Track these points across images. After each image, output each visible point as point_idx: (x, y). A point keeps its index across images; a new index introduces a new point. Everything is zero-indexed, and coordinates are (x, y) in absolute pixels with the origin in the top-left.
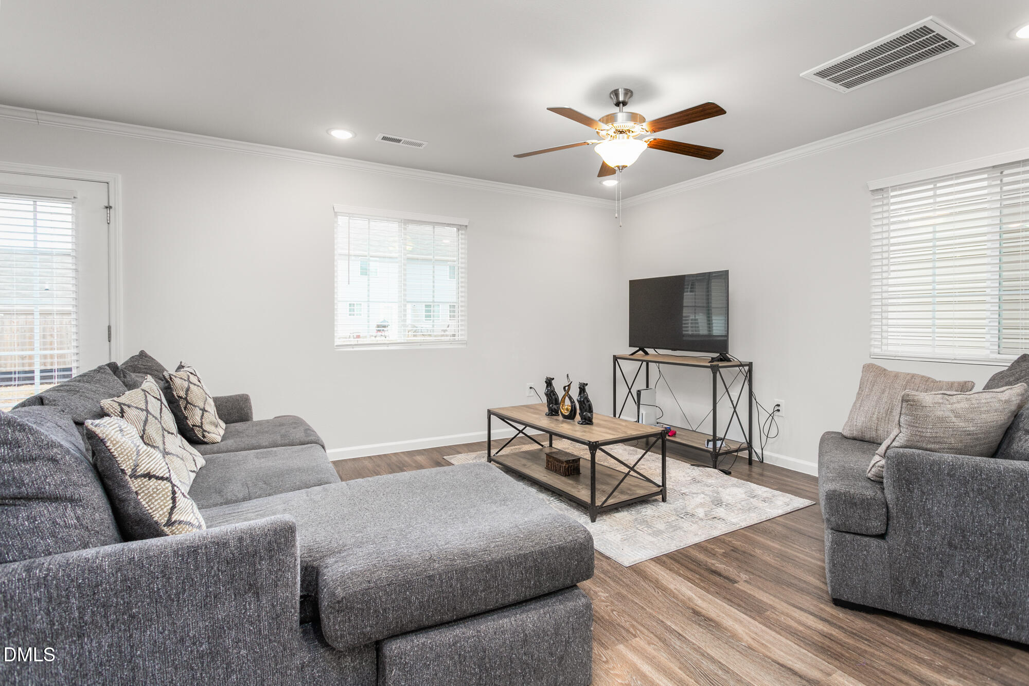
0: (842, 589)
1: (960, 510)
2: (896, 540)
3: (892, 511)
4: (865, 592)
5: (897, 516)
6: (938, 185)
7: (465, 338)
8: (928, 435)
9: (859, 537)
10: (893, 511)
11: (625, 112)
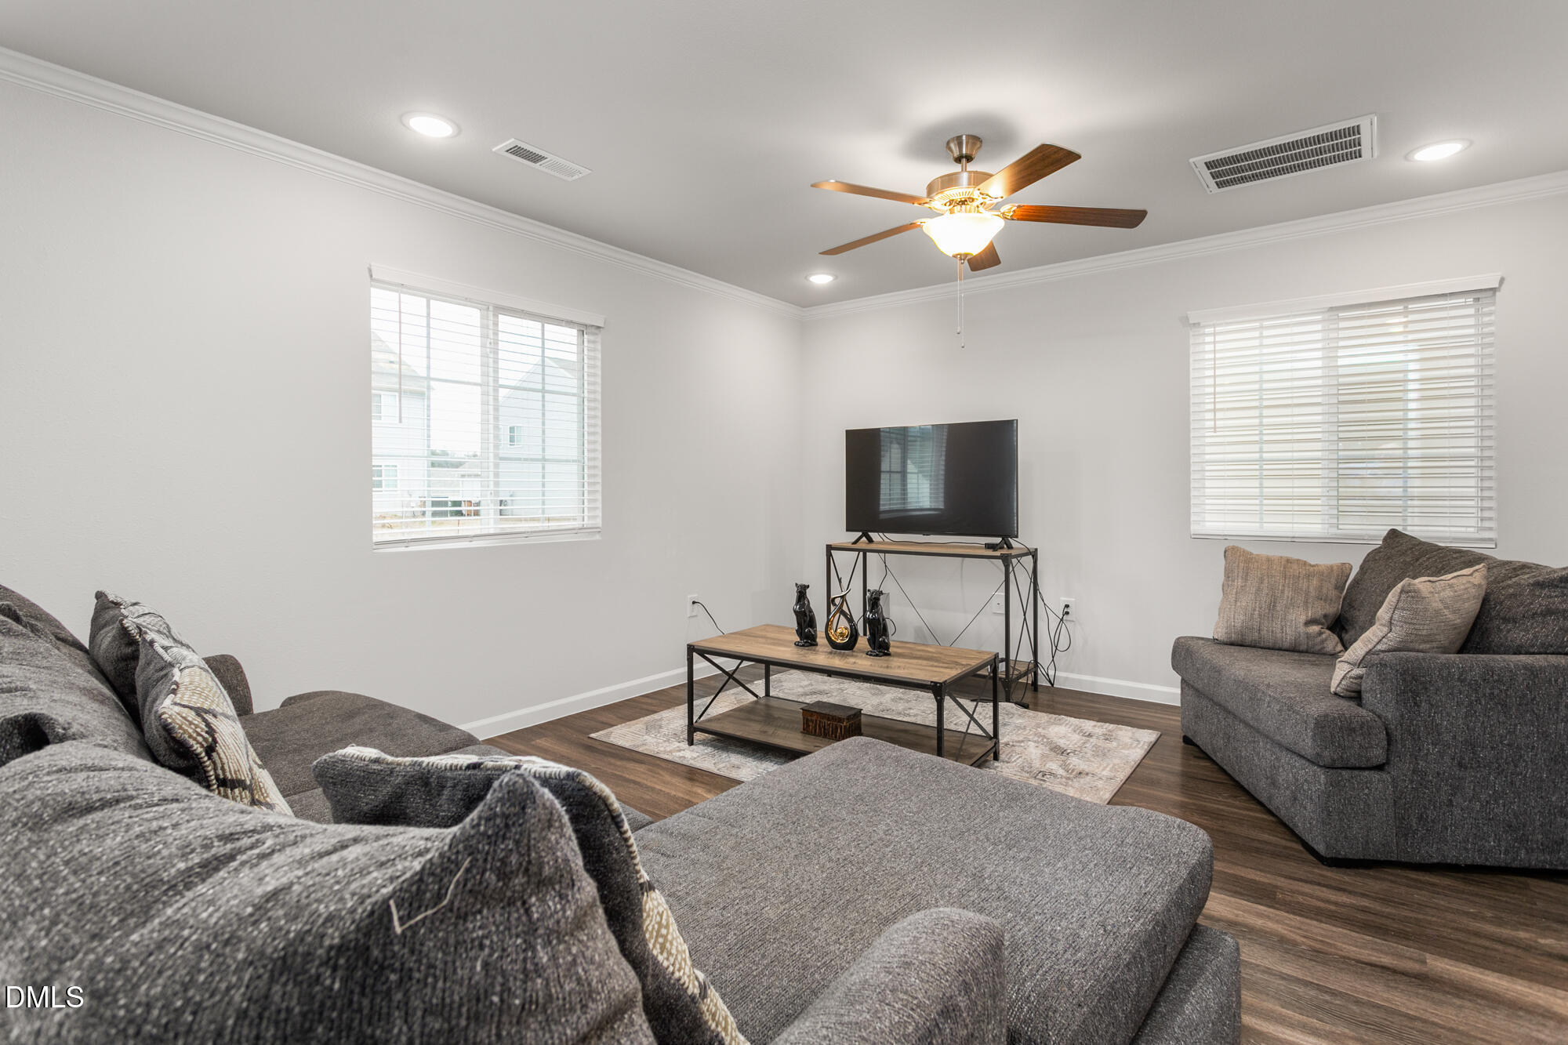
0: (1339, 844)
1: (1471, 721)
2: (1402, 768)
3: (1395, 733)
4: (1367, 842)
5: (1402, 738)
6: (1266, 323)
7: (599, 522)
8: (1424, 632)
9: (1356, 772)
10: (1397, 734)
11: (970, 172)
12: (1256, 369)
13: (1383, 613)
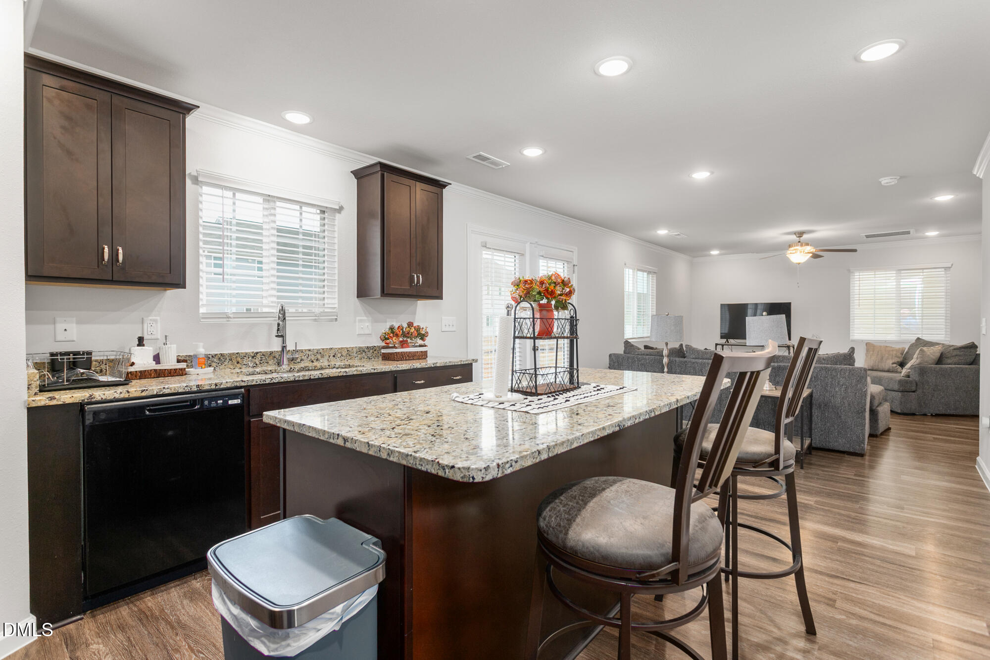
1: (936, 380)
2: (919, 392)
4: (911, 409)
5: (919, 385)
8: (926, 360)
9: (908, 393)
12: (873, 287)
13: (915, 356)
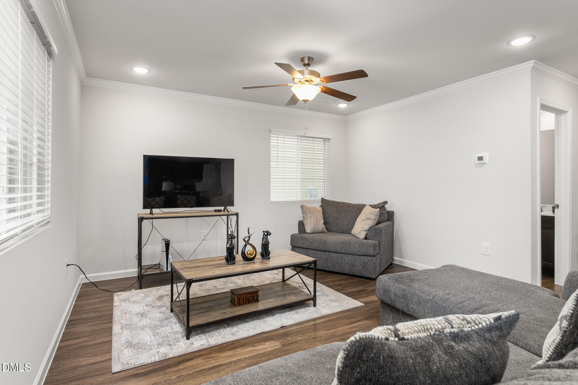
6: (285, 137)
11: (309, 70)
